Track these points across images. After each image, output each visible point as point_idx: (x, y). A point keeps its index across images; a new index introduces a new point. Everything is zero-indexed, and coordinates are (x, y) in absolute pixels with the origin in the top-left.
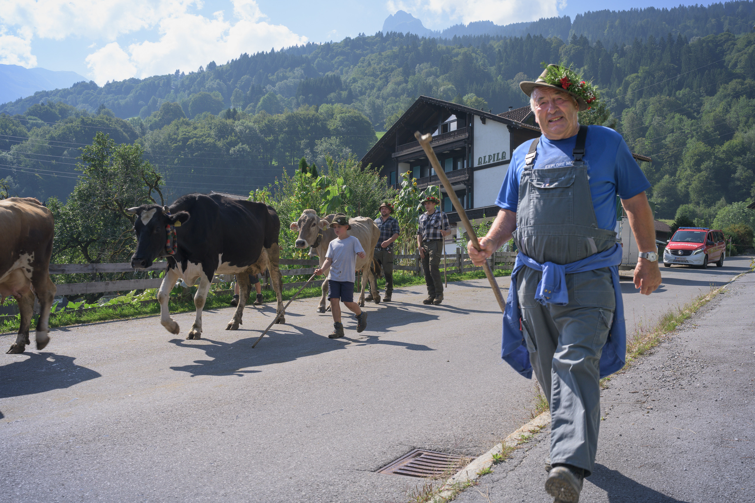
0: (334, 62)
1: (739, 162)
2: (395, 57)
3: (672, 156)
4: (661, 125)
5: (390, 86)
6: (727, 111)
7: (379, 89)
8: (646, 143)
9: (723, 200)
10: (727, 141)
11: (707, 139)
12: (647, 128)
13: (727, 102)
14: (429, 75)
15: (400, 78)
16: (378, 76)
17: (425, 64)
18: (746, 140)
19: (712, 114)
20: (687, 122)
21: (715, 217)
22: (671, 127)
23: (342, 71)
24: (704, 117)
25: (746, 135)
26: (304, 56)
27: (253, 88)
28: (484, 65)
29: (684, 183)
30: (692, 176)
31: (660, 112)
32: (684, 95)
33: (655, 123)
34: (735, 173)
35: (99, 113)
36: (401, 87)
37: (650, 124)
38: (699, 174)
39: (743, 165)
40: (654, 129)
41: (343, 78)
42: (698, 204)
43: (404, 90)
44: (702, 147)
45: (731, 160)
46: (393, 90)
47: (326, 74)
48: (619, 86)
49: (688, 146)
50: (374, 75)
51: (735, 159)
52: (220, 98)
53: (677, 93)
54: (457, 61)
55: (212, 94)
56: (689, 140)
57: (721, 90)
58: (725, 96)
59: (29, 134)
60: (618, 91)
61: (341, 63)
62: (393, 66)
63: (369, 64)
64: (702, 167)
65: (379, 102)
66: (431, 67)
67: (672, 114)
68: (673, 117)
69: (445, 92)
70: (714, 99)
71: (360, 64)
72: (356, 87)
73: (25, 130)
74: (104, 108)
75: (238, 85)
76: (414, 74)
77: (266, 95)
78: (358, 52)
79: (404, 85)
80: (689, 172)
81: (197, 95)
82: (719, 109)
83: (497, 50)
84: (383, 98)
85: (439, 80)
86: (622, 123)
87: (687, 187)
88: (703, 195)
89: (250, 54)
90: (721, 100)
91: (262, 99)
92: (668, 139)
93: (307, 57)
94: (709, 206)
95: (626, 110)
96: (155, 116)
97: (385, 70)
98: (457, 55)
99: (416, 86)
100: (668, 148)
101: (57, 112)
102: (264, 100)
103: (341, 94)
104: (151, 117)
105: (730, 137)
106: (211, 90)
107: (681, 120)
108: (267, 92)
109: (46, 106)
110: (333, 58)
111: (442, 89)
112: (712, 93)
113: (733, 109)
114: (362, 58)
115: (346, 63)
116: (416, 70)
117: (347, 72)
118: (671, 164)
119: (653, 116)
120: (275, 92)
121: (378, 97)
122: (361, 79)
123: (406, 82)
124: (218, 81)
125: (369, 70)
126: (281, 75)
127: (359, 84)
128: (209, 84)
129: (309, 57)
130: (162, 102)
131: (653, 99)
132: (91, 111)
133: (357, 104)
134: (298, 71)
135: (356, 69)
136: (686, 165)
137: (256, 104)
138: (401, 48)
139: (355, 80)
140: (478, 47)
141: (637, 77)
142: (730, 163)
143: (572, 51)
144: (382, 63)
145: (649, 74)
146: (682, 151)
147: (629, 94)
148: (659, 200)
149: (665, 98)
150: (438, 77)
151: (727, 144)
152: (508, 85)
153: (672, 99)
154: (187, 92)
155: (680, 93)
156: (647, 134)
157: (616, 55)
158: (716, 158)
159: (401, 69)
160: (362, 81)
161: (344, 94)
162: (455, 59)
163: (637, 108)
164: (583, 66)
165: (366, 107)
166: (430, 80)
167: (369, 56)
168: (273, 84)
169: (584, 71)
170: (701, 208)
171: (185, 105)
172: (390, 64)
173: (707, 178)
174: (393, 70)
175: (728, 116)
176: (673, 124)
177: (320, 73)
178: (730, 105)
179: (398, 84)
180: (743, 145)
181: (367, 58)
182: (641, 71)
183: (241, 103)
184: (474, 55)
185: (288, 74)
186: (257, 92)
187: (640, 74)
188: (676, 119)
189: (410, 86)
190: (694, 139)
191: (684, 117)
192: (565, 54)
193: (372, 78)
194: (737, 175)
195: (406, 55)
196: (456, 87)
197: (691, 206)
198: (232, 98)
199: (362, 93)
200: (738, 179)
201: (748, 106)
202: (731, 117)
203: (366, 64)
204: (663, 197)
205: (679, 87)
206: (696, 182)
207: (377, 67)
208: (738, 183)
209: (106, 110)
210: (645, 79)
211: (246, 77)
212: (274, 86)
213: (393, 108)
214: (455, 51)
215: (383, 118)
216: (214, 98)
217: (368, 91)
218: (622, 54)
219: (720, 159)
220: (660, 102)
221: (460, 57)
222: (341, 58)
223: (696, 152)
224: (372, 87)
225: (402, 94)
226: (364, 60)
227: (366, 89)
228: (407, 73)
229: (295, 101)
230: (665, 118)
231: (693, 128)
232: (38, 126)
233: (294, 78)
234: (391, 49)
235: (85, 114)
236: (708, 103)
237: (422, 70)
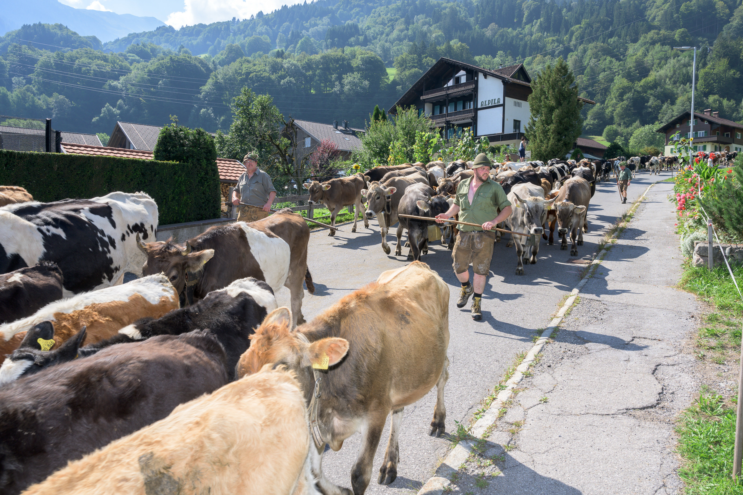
0: (352, 12)
1: (651, 94)
2: (398, 9)
3: (603, 88)
4: (596, 65)
5: (395, 33)
6: (646, 55)
7: (387, 35)
8: (584, 79)
9: (637, 123)
10: (644, 78)
11: (629, 76)
12: (585, 68)
13: (646, 48)
14: (424, 24)
15: (403, 27)
16: (386, 24)
17: (421, 15)
18: (657, 78)
19: (635, 57)
20: (616, 63)
21: (631, 135)
22: (603, 67)
23: (358, 19)
24: (628, 60)
25: (658, 74)
26: (330, 7)
27: (293, 33)
28: (465, 16)
29: (610, 109)
30: (617, 104)
31: (596, 56)
32: (614, 42)
33: (591, 64)
34: (648, 102)
35: (180, 51)
36: (403, 33)
37: (588, 64)
38: (621, 103)
39: (655, 96)
40: (591, 68)
41: (360, 26)
42: (619, 125)
43: (406, 36)
44: (625, 82)
45: (646, 92)
46: (398, 36)
47: (347, 22)
48: (566, 34)
49: (615, 81)
50: (384, 24)
51: (649, 92)
52: (269, 40)
53: (609, 40)
54: (445, 14)
55: (262, 38)
56: (616, 77)
57: (642, 38)
58: (645, 44)
59: (132, 67)
60: (565, 38)
61: (357, 14)
62: (397, 16)
63: (380, 15)
64: (624, 97)
65: (387, 45)
66: (426, 18)
67: (605, 57)
68: (605, 59)
69: (437, 38)
70: (637, 45)
71: (372, 15)
72: (370, 33)
73: (128, 65)
74: (183, 47)
75: (281, 30)
76: (413, 23)
77: (303, 39)
78: (371, 5)
79: (406, 32)
80: (614, 101)
81: (251, 38)
82: (640, 53)
83: (475, 4)
84: (390, 42)
85: (432, 28)
86: (568, 63)
87: (612, 112)
88: (623, 119)
89: (289, 6)
90: (642, 47)
91: (300, 42)
92: (601, 76)
93: (332, 9)
94: (627, 127)
95: (571, 54)
96: (222, 55)
97: (391, 20)
98: (445, 8)
99: (414, 33)
100: (601, 83)
101: (149, 51)
102: (301, 43)
103: (358, 39)
104: (218, 55)
105: (646, 76)
106: (261, 34)
107: (611, 62)
108: (303, 36)
109: (140, 46)
110: (351, 9)
111: (434, 35)
112: (635, 41)
113: (650, 53)
114: (373, 10)
115: (361, 13)
116: (415, 20)
117: (362, 21)
118: (601, 95)
119: (590, 59)
120: (309, 36)
121: (386, 41)
122: (374, 27)
123: (407, 29)
124: (265, 26)
125: (379, 20)
126: (313, 22)
127: (372, 31)
128: (259, 29)
129: (334, 8)
130: (226, 43)
131: (591, 45)
132: (174, 50)
133: (371, 47)
134: (326, 20)
135: (369, 19)
136: (613, 96)
137: (296, 45)
138: (403, 2)
139: (369, 28)
140: (461, 2)
141: (580, 27)
142: (645, 95)
143: (532, 6)
144: (389, 14)
145: (589, 25)
146: (610, 86)
147: (573, 42)
148: (592, 122)
149: (600, 44)
150: (431, 25)
151: (643, 80)
152: (483, 33)
153: (605, 45)
154: (243, 35)
155: (611, 40)
156: (585, 72)
157: (565, 10)
158: (635, 91)
159: (403, 19)
160: (374, 28)
161: (361, 38)
162: (444, 11)
163: (579, 51)
164: (540, 18)
165: (377, 49)
166: (425, 28)
167: (379, 8)
168: (307, 29)
169: (541, 22)
170: (622, 128)
171: (243, 46)
172: (395, 15)
173: (627, 106)
174: (397, 20)
175: (645, 59)
176: (605, 65)
177: (343, 22)
178: (648, 51)
179: (402, 31)
180: (655, 81)
181: (377, 10)
182: (583, 23)
183: (284, 44)
184: (458, 8)
185: (318, 22)
186: (296, 36)
187: (582, 26)
188: (607, 61)
189: (410, 32)
190: (620, 76)
191: (614, 60)
192: (527, 9)
193: (382, 26)
194: (649, 104)
195: (407, 8)
196: (445, 34)
197: (614, 127)
198: (277, 41)
199: (375, 38)
200: (650, 107)
201: (661, 51)
202: (648, 59)
203: (376, 15)
204: (594, 119)
205: (611, 36)
206: (619, 109)
207: (385, 18)
208: (650, 110)
209: (185, 49)
210: (586, 29)
211: (286, 24)
212: (308, 31)
213: (398, 49)
214: (444, 5)
215: (390, 58)
216: (264, 40)
217: (379, 36)
218: (570, 9)
219: (638, 92)
220: (596, 47)
221: (448, 10)
222: (358, 9)
223: (621, 86)
224: (382, 34)
225: (405, 39)
226: (375, 11)
227: (378, 35)
228: (408, 22)
229: (324, 43)
230: (600, 60)
231: (620, 68)
232: (138, 62)
233: (323, 25)
234: (396, 3)
235: (170, 52)
236: (632, 48)
237: (419, 20)
